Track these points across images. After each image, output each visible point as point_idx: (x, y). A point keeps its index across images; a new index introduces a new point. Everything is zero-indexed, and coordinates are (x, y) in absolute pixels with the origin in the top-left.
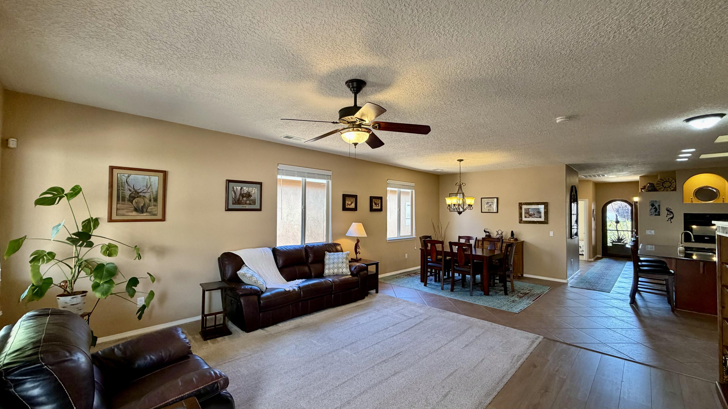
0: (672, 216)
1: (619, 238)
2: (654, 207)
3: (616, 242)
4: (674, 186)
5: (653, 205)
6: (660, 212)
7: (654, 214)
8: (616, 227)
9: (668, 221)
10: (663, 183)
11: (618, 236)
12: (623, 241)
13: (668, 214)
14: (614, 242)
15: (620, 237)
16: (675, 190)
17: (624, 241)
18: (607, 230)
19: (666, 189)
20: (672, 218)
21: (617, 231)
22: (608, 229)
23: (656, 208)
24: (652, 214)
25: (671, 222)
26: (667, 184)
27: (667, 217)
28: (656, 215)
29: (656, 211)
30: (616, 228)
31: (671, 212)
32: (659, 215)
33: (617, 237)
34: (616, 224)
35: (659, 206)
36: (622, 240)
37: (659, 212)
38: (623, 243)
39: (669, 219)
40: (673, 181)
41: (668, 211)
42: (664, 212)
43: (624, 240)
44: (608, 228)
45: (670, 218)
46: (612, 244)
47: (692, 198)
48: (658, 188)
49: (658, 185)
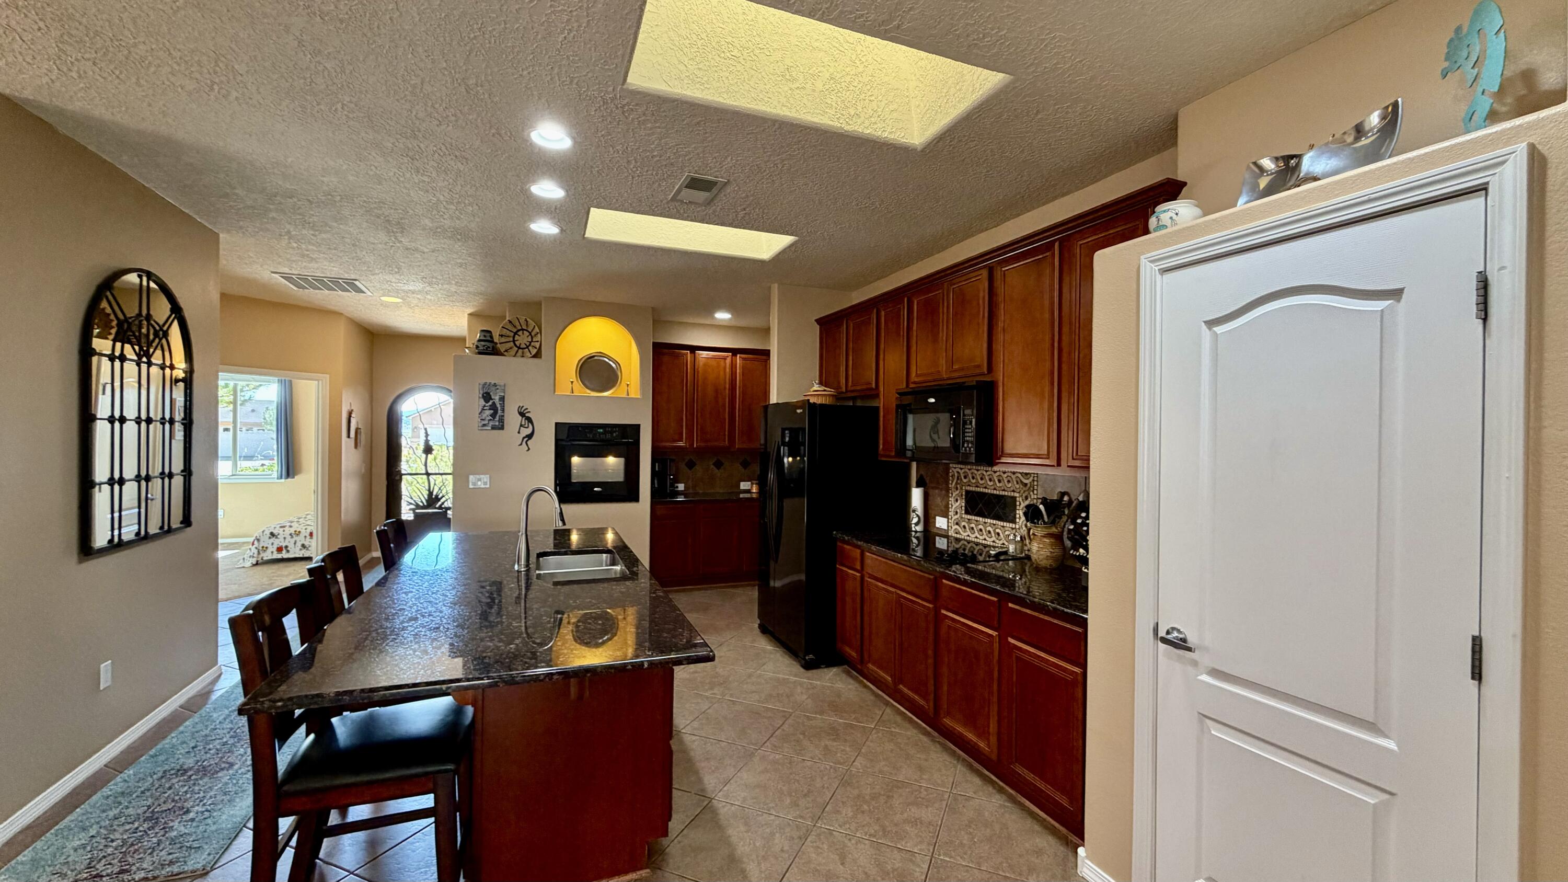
0: (529, 431)
1: (431, 493)
2: (490, 403)
3: (424, 507)
4: (537, 345)
5: (487, 397)
6: (506, 418)
7: (491, 423)
8: (426, 465)
9: (521, 444)
10: (516, 333)
11: (429, 490)
12: (440, 503)
13: (521, 425)
14: (418, 506)
15: (435, 493)
16: (537, 355)
17: (443, 503)
18: (401, 475)
19: (520, 350)
20: (530, 436)
21: (428, 474)
22: (403, 472)
23: (494, 407)
24: (484, 425)
25: (529, 449)
26: (522, 339)
27: (519, 433)
28: (493, 428)
29: (493, 416)
30: (423, 467)
31: (529, 420)
32: (502, 428)
33: (426, 493)
34: (424, 456)
35: (502, 399)
36: (437, 499)
37: (502, 420)
38: (440, 508)
39: (524, 438)
40: (537, 330)
41: (522, 414)
42: (513, 419)
43: (442, 501)
44: (404, 467)
45: (527, 436)
46: (414, 512)
47: (572, 382)
48: (502, 348)
49: (503, 340)
